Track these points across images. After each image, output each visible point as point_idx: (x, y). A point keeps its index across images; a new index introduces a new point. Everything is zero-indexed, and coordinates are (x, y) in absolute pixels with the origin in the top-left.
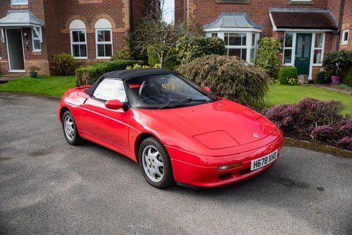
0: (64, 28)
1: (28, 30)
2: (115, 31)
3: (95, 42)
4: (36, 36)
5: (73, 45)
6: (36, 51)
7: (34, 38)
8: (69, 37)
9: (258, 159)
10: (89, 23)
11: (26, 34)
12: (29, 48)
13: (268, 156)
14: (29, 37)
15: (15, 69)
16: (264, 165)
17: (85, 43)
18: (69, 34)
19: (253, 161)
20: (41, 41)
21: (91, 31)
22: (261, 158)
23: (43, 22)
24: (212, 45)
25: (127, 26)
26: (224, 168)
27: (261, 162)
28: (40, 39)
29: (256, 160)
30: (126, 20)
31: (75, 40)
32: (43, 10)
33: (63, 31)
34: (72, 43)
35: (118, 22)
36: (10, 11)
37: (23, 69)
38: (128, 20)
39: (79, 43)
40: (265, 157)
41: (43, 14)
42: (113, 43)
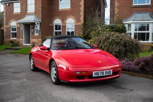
0: (51, 23)
1: (33, 24)
2: (76, 24)
3: (66, 30)
4: (37, 27)
5: (55, 32)
6: (36, 34)
7: (36, 28)
8: (53, 28)
9: (97, 72)
10: (63, 20)
11: (32, 26)
12: (33, 33)
13: (104, 71)
14: (33, 28)
15: (26, 43)
16: (102, 75)
17: (61, 31)
18: (53, 26)
19: (94, 72)
20: (39, 30)
21: (64, 25)
22: (99, 72)
23: (41, 20)
24: (117, 28)
25: (82, 22)
26: (78, 73)
27: (100, 73)
28: (39, 28)
29: (96, 72)
30: (82, 19)
31: (56, 29)
32: (41, 15)
33: (50, 25)
34: (55, 31)
35: (78, 20)
36: (26, 15)
37: (30, 43)
38: (83, 19)
39: (58, 31)
40: (102, 71)
41: (41, 16)
42: (75, 31)
